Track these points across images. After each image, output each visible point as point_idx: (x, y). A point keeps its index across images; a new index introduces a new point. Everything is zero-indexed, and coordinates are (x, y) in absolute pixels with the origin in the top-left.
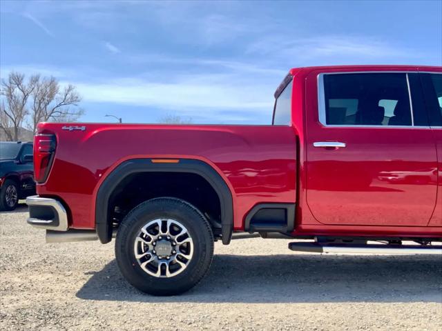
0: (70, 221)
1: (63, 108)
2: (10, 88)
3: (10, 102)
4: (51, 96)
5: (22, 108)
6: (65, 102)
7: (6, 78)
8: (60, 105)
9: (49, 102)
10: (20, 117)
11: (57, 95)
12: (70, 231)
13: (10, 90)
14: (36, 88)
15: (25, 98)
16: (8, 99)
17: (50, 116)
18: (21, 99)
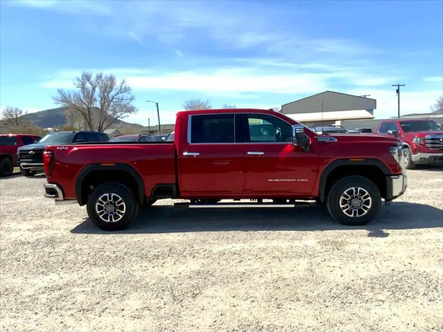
0: (64, 195)
1: (120, 95)
2: (83, 83)
3: (84, 93)
4: (111, 88)
5: (92, 97)
6: (121, 91)
7: (80, 77)
8: (118, 93)
9: (110, 92)
10: (91, 102)
11: (115, 87)
12: (65, 199)
13: (83, 84)
14: (101, 83)
15: (94, 89)
16: (82, 91)
17: (111, 101)
18: (91, 90)
